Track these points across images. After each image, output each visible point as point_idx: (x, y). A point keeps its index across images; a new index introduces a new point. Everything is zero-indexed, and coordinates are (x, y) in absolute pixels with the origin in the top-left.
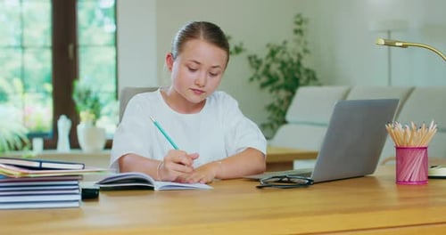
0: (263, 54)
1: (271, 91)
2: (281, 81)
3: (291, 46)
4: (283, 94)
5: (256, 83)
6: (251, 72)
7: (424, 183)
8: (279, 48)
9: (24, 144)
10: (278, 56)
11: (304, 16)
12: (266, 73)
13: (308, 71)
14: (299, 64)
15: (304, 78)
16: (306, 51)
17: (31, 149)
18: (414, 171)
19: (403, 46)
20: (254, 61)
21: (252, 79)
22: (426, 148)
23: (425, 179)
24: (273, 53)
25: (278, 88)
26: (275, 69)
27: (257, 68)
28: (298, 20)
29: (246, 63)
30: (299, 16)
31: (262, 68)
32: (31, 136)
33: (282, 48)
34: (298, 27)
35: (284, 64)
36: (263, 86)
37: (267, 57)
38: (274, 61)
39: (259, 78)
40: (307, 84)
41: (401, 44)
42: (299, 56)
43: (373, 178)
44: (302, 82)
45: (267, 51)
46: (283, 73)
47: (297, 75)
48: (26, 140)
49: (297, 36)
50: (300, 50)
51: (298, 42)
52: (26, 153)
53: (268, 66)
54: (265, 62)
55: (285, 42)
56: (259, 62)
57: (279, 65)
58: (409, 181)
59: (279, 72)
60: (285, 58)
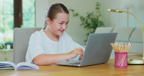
0: (85, 16)
1: (88, 29)
2: (92, 25)
3: (95, 13)
4: (92, 30)
5: (83, 26)
6: (81, 22)
7: (126, 67)
8: (91, 14)
9: (4, 47)
10: (91, 17)
11: (100, 3)
12: (86, 23)
13: (100, 22)
14: (97, 19)
15: (99, 24)
16: (100, 15)
17: (6, 48)
18: (122, 62)
19: (119, 12)
20: (82, 19)
21: (81, 25)
22: (127, 53)
23: (126, 65)
24: (89, 16)
25: (91, 28)
26: (89, 21)
27: (83, 21)
28: (97, 4)
29: (80, 19)
30: (97, 3)
31: (85, 21)
32: (6, 44)
33: (92, 14)
34: (97, 7)
35: (92, 19)
36: (85, 27)
37: (87, 17)
38: (89, 18)
39: (84, 24)
40: (100, 26)
41: (118, 11)
42: (98, 17)
43: (107, 64)
44: (98, 26)
45: (87, 15)
46: (92, 22)
47: (97, 23)
48: (4, 45)
49: (97, 10)
50: (98, 15)
51: (97, 12)
52: (4, 50)
53: (87, 20)
54: (86, 19)
55: (93, 12)
56: (84, 19)
57: (91, 20)
58: (120, 66)
59: (91, 23)
60: (93, 17)
